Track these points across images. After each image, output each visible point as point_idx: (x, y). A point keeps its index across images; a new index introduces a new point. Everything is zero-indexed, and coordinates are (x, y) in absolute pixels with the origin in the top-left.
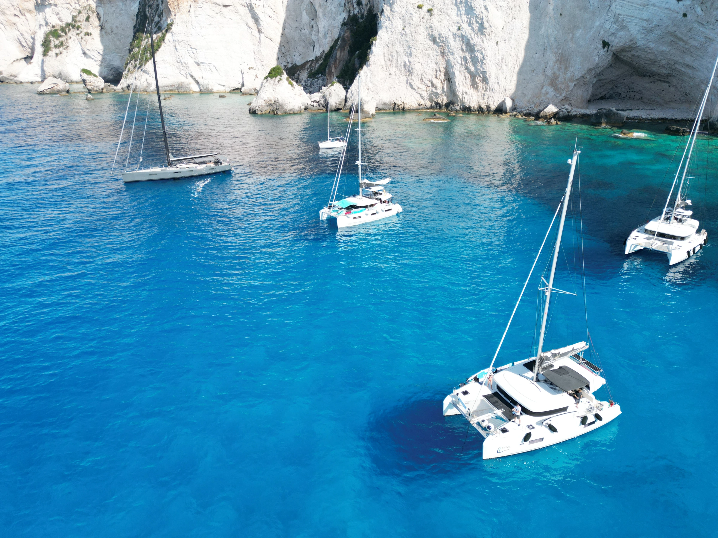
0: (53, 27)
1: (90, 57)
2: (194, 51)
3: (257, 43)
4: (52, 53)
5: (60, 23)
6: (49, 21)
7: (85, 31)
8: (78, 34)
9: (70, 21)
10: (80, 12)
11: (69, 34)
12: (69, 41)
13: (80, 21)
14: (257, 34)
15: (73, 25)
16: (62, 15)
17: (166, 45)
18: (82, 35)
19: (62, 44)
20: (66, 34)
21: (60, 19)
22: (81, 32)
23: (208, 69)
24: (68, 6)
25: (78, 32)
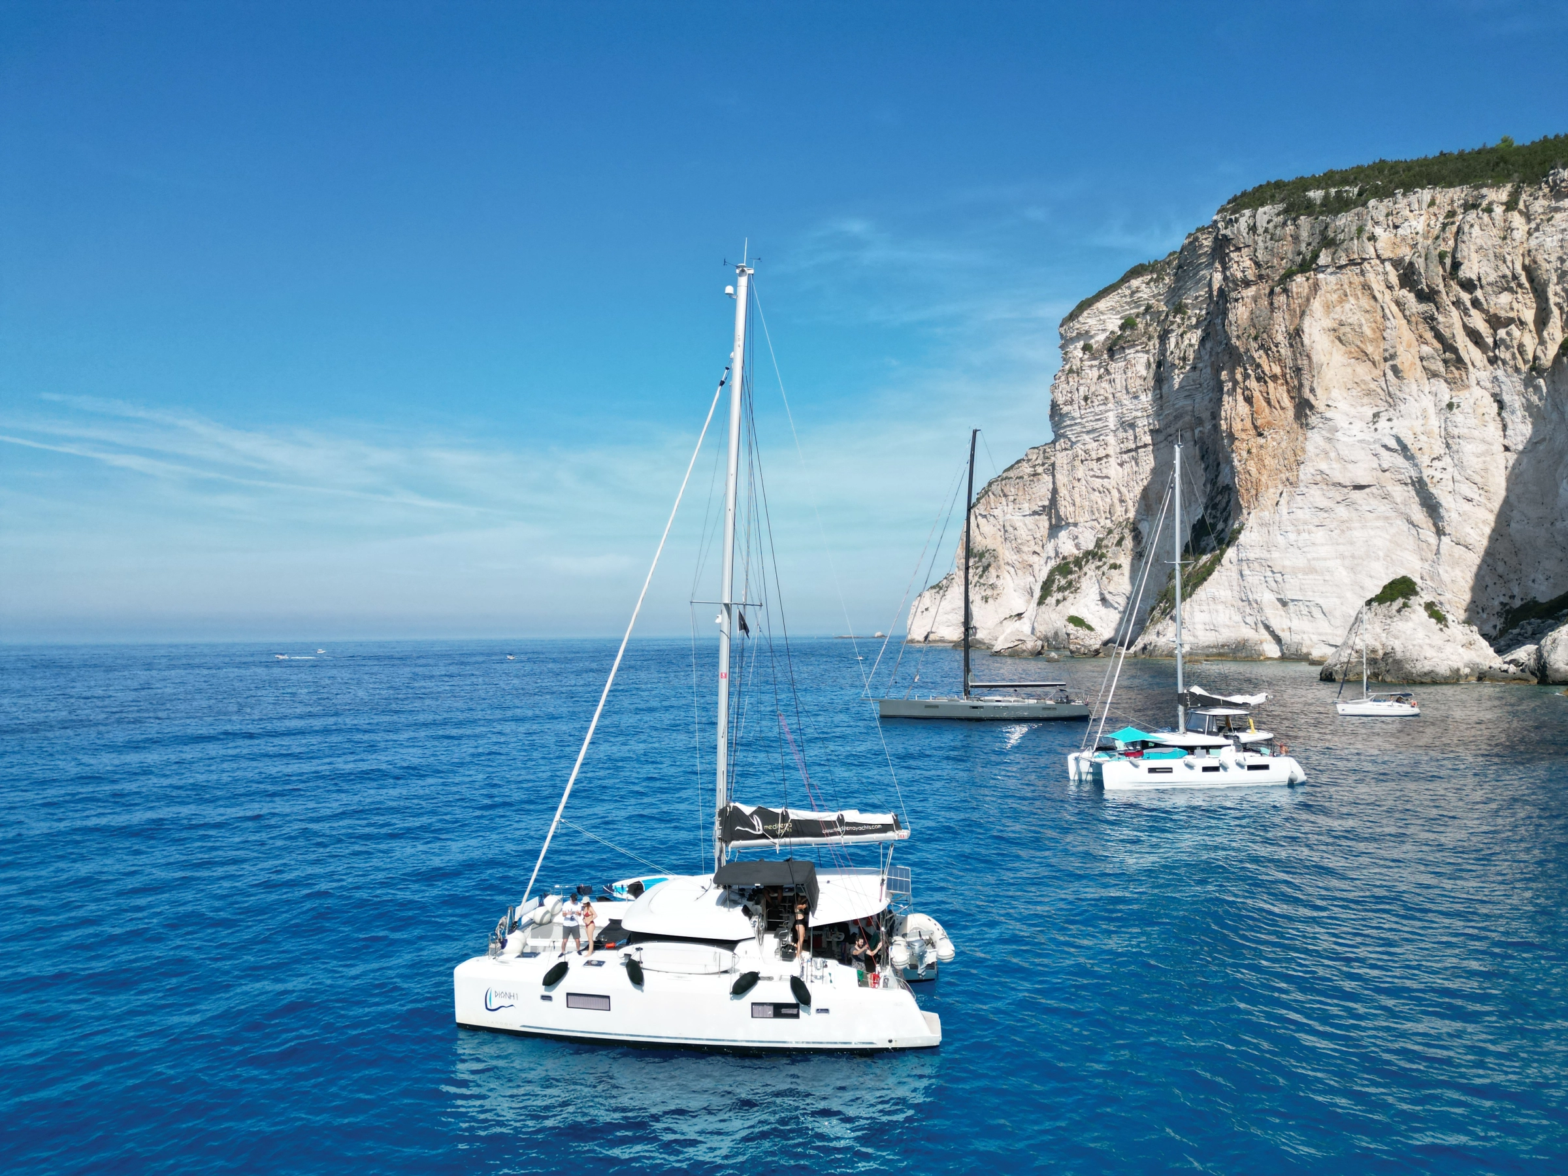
0: (1064, 558)
1: (1112, 606)
2: (1278, 577)
3: (1432, 557)
4: (1051, 600)
5: (1076, 552)
6: (1060, 550)
7: (1112, 561)
8: (1098, 568)
9: (1091, 547)
10: (1110, 532)
11: (1085, 569)
12: (1083, 579)
13: (1107, 547)
14: (1432, 539)
15: (1095, 554)
16: (1081, 540)
17: (1222, 570)
18: (1105, 568)
19: (1070, 584)
20: (1080, 568)
21: (1077, 546)
22: (1105, 563)
23: (1305, 611)
24: (1095, 523)
25: (1100, 564)
